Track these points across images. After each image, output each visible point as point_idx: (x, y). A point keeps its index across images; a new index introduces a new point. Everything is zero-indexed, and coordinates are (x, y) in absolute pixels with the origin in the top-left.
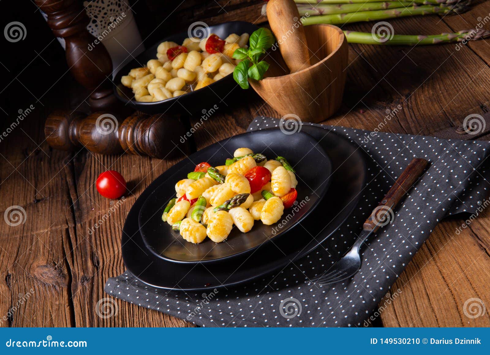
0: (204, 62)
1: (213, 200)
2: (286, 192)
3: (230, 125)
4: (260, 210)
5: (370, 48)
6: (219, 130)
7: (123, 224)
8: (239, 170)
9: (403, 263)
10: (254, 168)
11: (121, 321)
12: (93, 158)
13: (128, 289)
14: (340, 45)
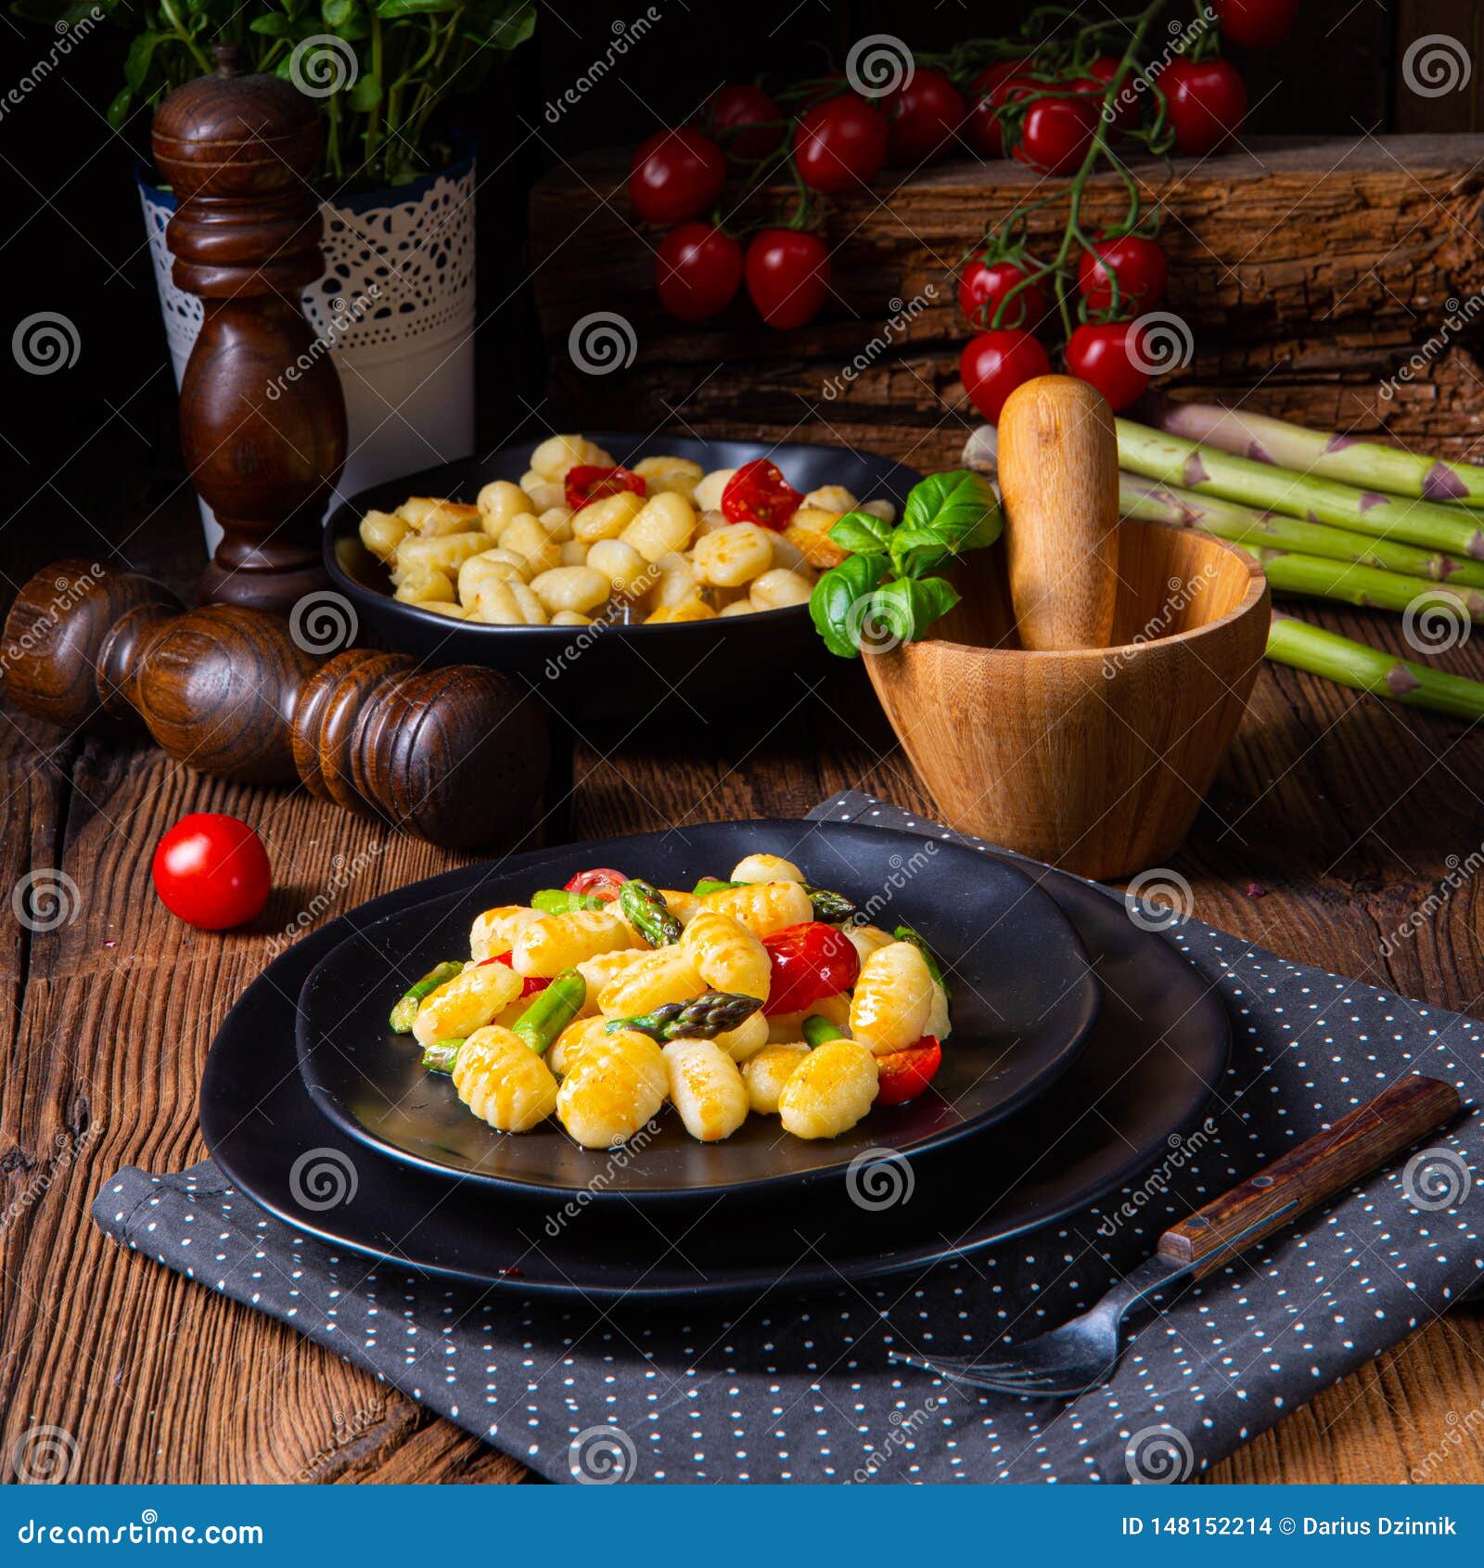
0: (702, 544)
1: (617, 991)
2: (902, 1040)
3: (729, 801)
4: (783, 1075)
5: (1342, 697)
6: (680, 807)
7: (216, 1020)
8: (746, 917)
9: (1279, 1395)
10: (801, 926)
11: (124, 1333)
12: (155, 777)
13: (189, 1218)
14: (1243, 610)
